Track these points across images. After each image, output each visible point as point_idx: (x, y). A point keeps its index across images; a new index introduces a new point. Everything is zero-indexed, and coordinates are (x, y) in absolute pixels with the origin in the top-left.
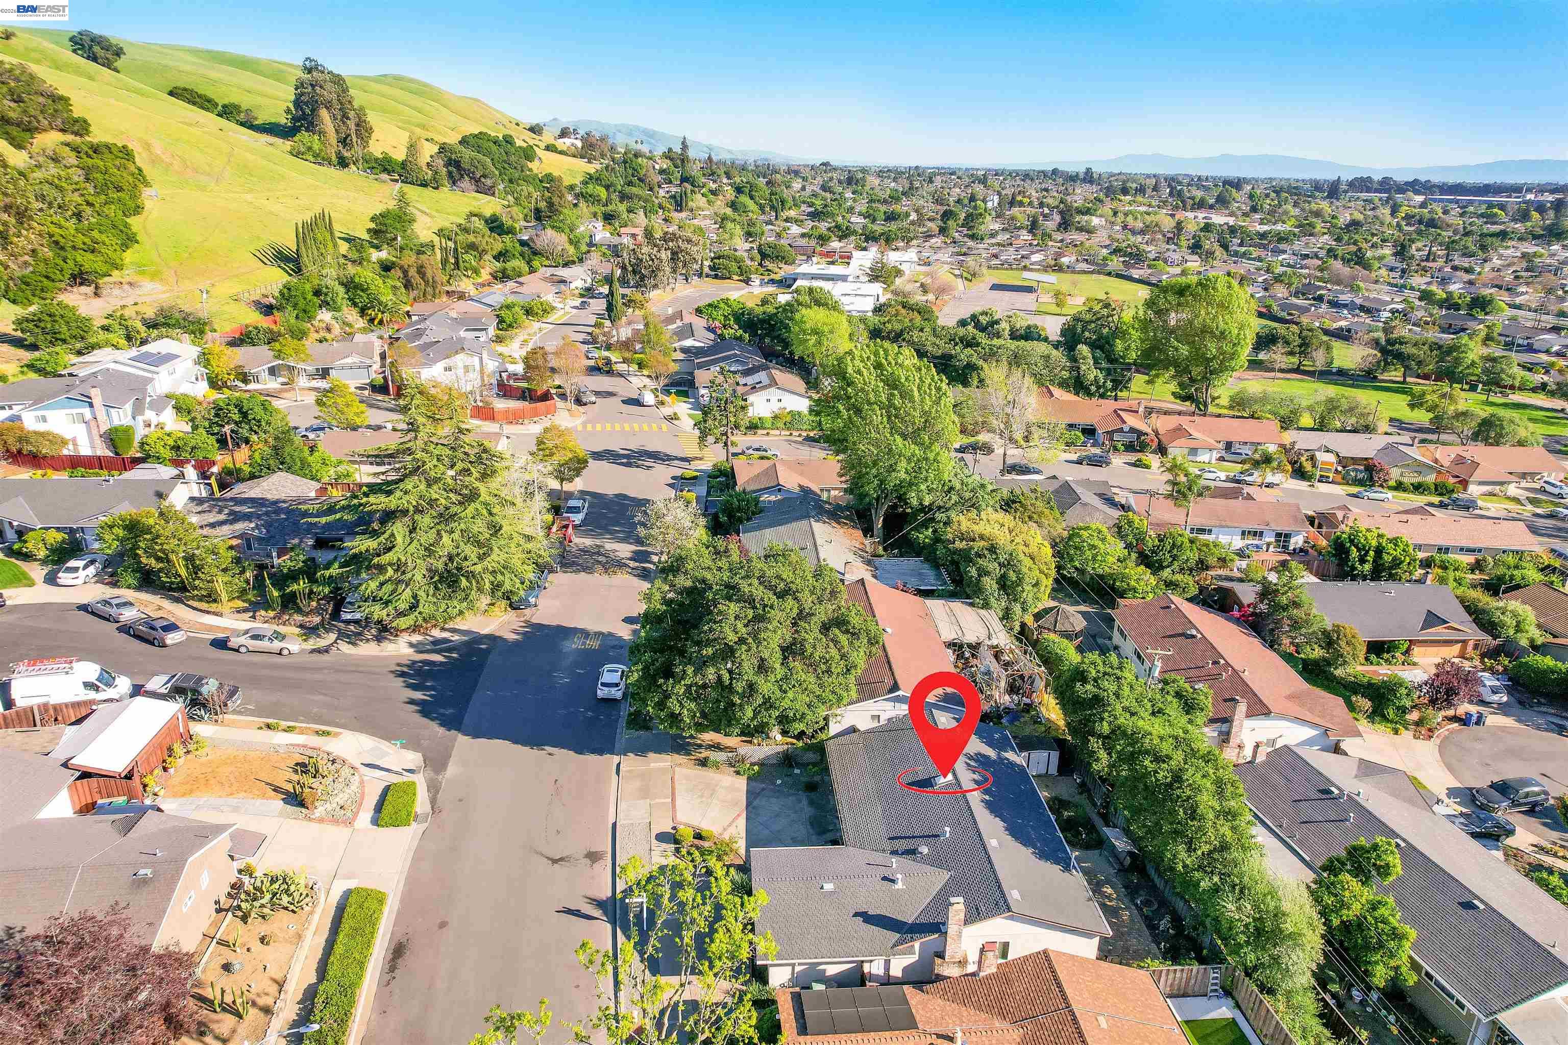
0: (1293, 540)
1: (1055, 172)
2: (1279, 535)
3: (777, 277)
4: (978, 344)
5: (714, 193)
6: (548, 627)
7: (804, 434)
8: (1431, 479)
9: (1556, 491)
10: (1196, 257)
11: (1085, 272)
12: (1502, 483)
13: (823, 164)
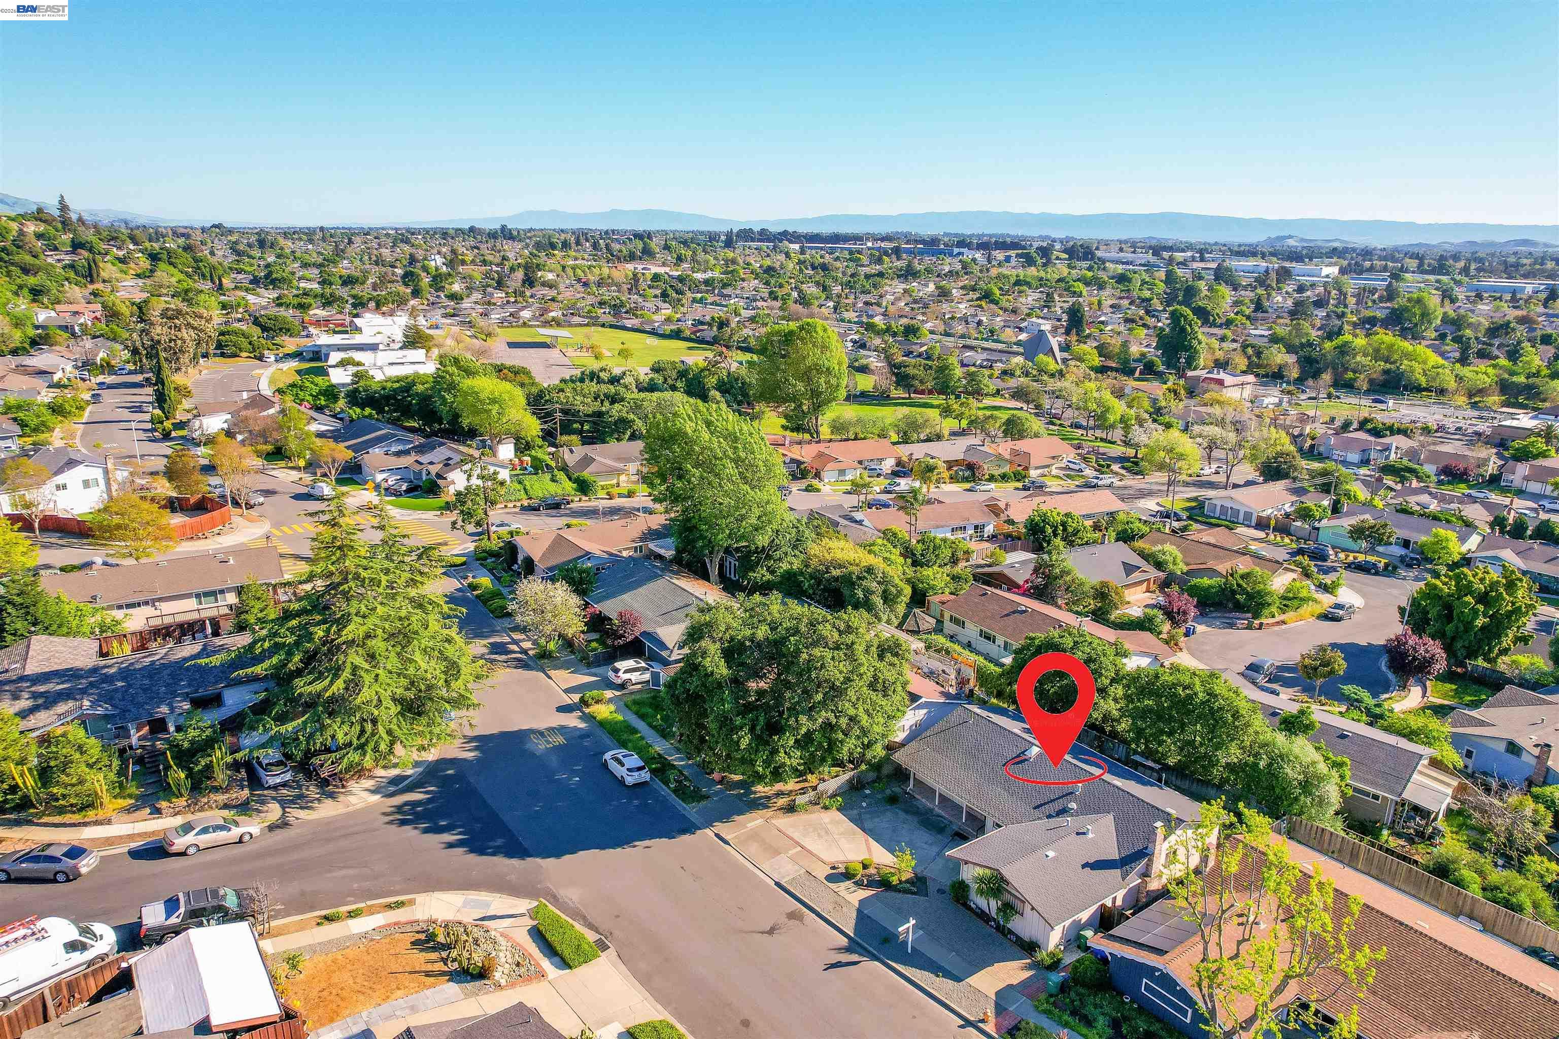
0: (986, 529)
1: (472, 229)
2: (976, 527)
3: (287, 350)
4: (623, 400)
5: (123, 261)
6: (492, 736)
7: (519, 504)
8: (1006, 469)
9: (1077, 467)
10: (667, 305)
11: (581, 325)
12: (1048, 466)
13: (214, 226)
